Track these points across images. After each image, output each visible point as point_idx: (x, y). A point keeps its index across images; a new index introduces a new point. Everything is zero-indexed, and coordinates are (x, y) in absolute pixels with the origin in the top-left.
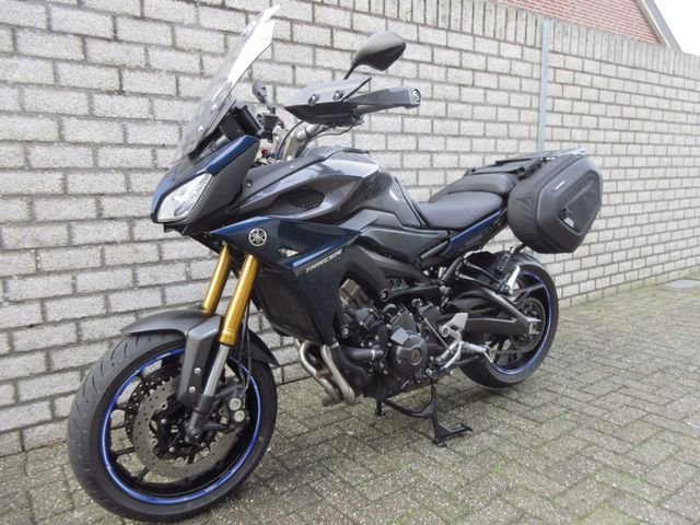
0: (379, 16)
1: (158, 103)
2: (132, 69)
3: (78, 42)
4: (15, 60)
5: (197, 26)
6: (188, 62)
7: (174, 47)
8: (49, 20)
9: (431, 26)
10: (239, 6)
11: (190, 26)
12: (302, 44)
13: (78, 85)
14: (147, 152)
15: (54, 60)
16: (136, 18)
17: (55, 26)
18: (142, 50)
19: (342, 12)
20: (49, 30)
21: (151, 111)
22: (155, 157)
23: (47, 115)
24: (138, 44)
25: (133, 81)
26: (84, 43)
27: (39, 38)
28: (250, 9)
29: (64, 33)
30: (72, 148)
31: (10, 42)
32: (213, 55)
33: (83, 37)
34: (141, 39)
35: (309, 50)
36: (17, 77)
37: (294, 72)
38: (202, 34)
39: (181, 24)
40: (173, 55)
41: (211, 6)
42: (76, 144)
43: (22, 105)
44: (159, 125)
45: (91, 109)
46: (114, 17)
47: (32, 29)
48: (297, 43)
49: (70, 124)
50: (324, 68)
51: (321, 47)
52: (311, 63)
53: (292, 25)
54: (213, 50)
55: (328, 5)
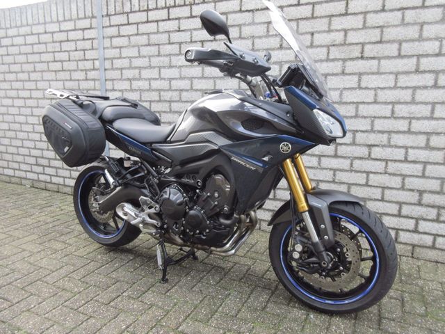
5: (253, 23)
8: (191, 37)
11: (249, 24)
12: (320, 17)
17: (193, 40)
20: (191, 42)
23: (188, 78)
32: (260, 37)
37: (312, 37)
38: (254, 27)
39: (245, 25)
42: (197, 90)
47: (186, 42)
48: (317, 17)
49: (195, 81)
50: (337, 31)
51: (336, 16)
52: (327, 29)
53: (314, 6)
54: (260, 35)
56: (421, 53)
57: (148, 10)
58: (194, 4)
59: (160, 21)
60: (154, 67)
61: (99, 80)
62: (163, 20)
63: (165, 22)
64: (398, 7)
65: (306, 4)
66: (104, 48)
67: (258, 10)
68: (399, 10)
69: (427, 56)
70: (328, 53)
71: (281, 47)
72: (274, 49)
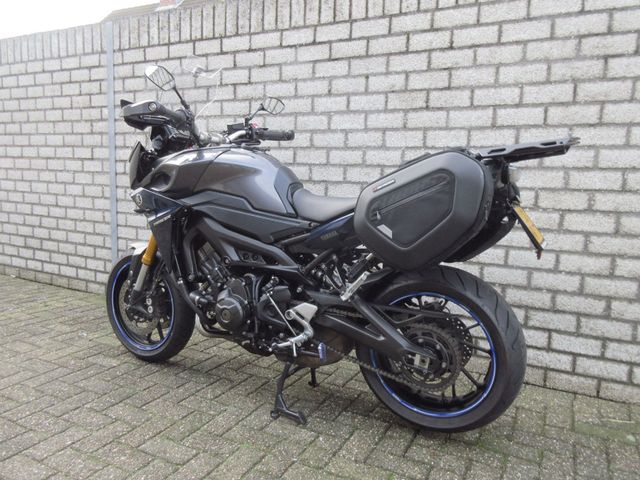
1: (268, 119)
2: (255, 100)
3: (232, 88)
4: (207, 104)
5: (296, 62)
6: (288, 89)
7: (281, 80)
8: (221, 79)
10: (326, 39)
11: (291, 64)
12: (377, 56)
13: (230, 114)
15: (222, 101)
17: (224, 82)
18: (262, 86)
19: (422, 15)
20: (221, 85)
25: (256, 107)
26: (235, 89)
27: (217, 91)
28: (333, 39)
29: (227, 85)
31: (206, 95)
32: (304, 80)
33: (235, 85)
34: (262, 79)
35: (383, 59)
36: (207, 113)
37: (367, 81)
38: (298, 67)
39: (286, 64)
40: (279, 86)
41: (306, 45)
46: (250, 69)
47: (215, 86)
48: (372, 56)
50: (397, 73)
51: (396, 54)
52: (384, 71)
53: (368, 42)
54: (305, 77)
55: (406, 14)
56: (498, 103)
57: (169, 44)
58: (225, 37)
59: (183, 57)
61: (106, 133)
62: (188, 57)
64: (469, 43)
65: (360, 39)
66: (115, 92)
67: (301, 45)
68: (470, 47)
69: (505, 106)
70: (387, 102)
71: (330, 93)
72: (320, 96)
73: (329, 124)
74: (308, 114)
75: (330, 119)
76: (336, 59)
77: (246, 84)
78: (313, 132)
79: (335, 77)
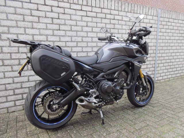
0: (117, 10)
1: (67, 32)
2: (62, 25)
3: (51, 19)
4: (39, 24)
5: (76, 15)
6: (74, 23)
7: (71, 20)
8: (46, 15)
9: (129, 12)
10: (85, 10)
11: (74, 15)
12: (99, 18)
13: (51, 28)
14: (64, 43)
15: (46, 23)
16: (63, 14)
17: (47, 16)
18: (64, 20)
19: (108, 10)
20: (46, 17)
21: (66, 34)
22: (66, 44)
23: (44, 35)
24: (63, 19)
25: (62, 27)
26: (52, 19)
27: (44, 19)
28: (87, 10)
29: (48, 18)
30: (49, 42)
31: (38, 20)
32: (79, 21)
33: (52, 18)
34: (64, 18)
35: (100, 19)
36: (39, 27)
37: (97, 24)
38: (76, 16)
39: (72, 15)
40: (70, 21)
41: (79, 10)
43: (40, 33)
44: (67, 37)
45: (53, 34)
46: (59, 13)
47: (42, 17)
49: (49, 37)
50: (104, 23)
51: (103, 18)
52: (101, 22)
53: (97, 13)
54: (79, 20)
55: (105, 9)
56: (122, 33)
59: (24, 2)
60: (20, 27)
62: (26, 2)
63: (28, 3)
65: (94, 12)
67: (77, 10)
68: (117, 20)
69: (124, 34)
71: (87, 26)
72: (84, 26)
73: (87, 35)
74: (81, 31)
75: (87, 33)
76: (88, 16)
77: (57, 19)
78: (83, 37)
79: (88, 22)
